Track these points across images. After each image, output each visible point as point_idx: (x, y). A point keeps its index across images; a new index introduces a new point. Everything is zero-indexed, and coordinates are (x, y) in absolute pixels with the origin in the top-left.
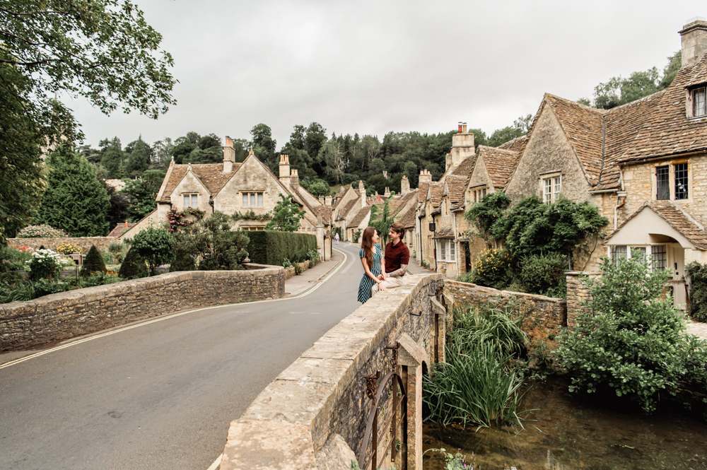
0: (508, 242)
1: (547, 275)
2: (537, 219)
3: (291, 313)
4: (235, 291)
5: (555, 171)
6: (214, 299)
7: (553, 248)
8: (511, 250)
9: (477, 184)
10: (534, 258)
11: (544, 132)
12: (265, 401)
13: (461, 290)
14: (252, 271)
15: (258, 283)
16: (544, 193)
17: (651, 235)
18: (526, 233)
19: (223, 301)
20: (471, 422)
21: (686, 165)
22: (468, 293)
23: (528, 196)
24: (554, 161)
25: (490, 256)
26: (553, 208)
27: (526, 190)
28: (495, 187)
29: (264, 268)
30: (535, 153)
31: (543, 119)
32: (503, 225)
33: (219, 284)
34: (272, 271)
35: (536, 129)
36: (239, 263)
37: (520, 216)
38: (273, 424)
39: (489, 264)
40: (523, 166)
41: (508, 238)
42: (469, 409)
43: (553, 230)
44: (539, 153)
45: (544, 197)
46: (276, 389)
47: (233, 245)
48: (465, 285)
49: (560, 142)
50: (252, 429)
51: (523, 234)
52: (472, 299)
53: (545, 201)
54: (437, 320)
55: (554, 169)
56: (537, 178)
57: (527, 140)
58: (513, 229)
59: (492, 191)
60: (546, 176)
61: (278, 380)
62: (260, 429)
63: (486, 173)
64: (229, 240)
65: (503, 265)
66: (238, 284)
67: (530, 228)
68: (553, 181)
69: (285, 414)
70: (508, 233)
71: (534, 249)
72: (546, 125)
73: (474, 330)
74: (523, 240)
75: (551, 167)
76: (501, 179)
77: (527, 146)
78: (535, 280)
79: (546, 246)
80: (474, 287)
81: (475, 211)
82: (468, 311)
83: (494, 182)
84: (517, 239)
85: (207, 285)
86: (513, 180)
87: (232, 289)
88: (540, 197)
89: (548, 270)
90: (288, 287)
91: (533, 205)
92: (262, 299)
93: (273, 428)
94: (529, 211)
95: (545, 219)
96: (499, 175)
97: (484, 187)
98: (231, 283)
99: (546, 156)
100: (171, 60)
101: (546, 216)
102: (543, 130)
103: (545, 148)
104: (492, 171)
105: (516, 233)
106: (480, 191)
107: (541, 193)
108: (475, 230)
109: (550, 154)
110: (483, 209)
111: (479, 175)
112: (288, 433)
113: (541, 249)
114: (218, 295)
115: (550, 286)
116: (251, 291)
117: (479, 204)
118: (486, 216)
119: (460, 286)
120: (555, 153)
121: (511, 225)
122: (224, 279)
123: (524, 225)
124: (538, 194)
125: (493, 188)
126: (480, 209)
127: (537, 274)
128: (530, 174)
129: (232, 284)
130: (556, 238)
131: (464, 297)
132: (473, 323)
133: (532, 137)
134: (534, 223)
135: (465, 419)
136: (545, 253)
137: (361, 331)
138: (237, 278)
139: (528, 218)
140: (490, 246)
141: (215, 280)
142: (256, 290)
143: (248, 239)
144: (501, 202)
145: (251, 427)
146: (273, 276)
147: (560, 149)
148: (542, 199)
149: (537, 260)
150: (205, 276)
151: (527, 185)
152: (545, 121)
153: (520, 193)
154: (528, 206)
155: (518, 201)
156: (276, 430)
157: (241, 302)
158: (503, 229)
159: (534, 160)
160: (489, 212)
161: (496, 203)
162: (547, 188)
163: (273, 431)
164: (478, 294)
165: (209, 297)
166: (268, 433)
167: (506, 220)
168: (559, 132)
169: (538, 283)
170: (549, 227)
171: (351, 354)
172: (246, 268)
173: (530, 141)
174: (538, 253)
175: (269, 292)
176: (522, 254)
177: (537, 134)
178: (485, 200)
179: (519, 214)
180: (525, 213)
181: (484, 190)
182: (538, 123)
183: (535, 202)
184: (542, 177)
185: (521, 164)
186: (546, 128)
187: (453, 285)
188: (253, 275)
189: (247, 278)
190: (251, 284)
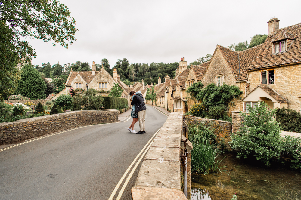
0: (203, 101)
1: (219, 113)
2: (215, 92)
4: (100, 119)
5: (221, 74)
6: (91, 122)
7: (221, 103)
8: (205, 104)
9: (190, 79)
10: (214, 107)
11: (217, 59)
12: (146, 173)
13: (190, 118)
14: (106, 111)
15: (109, 116)
16: (217, 82)
17: (260, 97)
18: (211, 97)
19: (95, 123)
20: (200, 172)
21: (273, 71)
22: (193, 120)
23: (211, 83)
24: (221, 70)
25: (196, 106)
26: (221, 88)
27: (210, 81)
28: (198, 80)
30: (213, 67)
31: (217, 54)
32: (201, 94)
33: (94, 116)
34: (114, 111)
35: (213, 58)
36: (100, 109)
37: (208, 91)
38: (158, 189)
39: (196, 109)
40: (209, 72)
41: (203, 99)
42: (199, 166)
43: (221, 96)
44: (215, 67)
45: (217, 84)
46: (148, 165)
47: (97, 101)
48: (192, 117)
49: (223, 63)
50: (147, 194)
51: (209, 98)
52: (194, 122)
53: (217, 85)
55: (221, 73)
56: (214, 76)
57: (210, 63)
58: (206, 96)
59: (196, 82)
60: (218, 76)
61: (147, 159)
62: (152, 194)
63: (194, 75)
64: (96, 99)
65: (201, 109)
66: (101, 116)
67: (212, 96)
68: (220, 77)
69: (162, 182)
70: (203, 97)
71: (214, 104)
72: (218, 56)
73: (196, 134)
74: (209, 100)
75: (220, 72)
76: (200, 77)
77: (210, 65)
78: (214, 115)
79: (218, 102)
80: (195, 117)
81: (190, 89)
82: (193, 127)
83: (197, 78)
84: (207, 100)
85: (89, 116)
86: (205, 77)
87: (99, 118)
88: (215, 84)
89: (219, 111)
90: (119, 118)
91: (213, 87)
92: (110, 122)
93: (160, 193)
94: (211, 89)
95: (218, 92)
96: (199, 76)
97: (193, 80)
98: (98, 116)
99: (218, 68)
100: (74, 22)
101: (218, 91)
102: (216, 58)
103: (217, 65)
104: (196, 74)
105: (207, 97)
106: (191, 82)
107: (216, 82)
108: (190, 96)
109: (219, 67)
110: (193, 89)
111: (191, 76)
112: (171, 196)
113: (216, 103)
114: (93, 120)
115: (220, 117)
116: (106, 119)
117: (191, 86)
118: (194, 91)
119: (190, 117)
120: (221, 67)
121: (204, 95)
122: (96, 114)
123: (210, 94)
124: (214, 83)
125: (197, 81)
126: (192, 88)
127: (215, 113)
128: (211, 75)
129: (99, 116)
130: (222, 99)
131: (191, 121)
132: (195, 131)
133: (212, 61)
134: (214, 93)
135: (198, 170)
136: (218, 104)
137: (173, 134)
138: (101, 114)
139: (211, 92)
140: (195, 103)
141: (92, 114)
142: (108, 119)
143: (103, 99)
144: (200, 86)
145: (145, 192)
146: (115, 113)
147: (223, 65)
148: (216, 84)
149: (215, 108)
150: (88, 112)
151: (210, 79)
152: (217, 55)
153: (208, 82)
154: (211, 87)
155: (207, 85)
156: (162, 194)
157: (102, 123)
158: (201, 96)
159: (213, 70)
160: (196, 90)
161: (198, 86)
162: (218, 80)
163: (161, 195)
164: (197, 120)
165: (89, 122)
166: (158, 196)
167: (202, 92)
168: (223, 59)
169: (216, 116)
170: (219, 95)
171: (176, 145)
172: (102, 110)
173: (211, 63)
174: (215, 105)
175: (113, 119)
176: (209, 105)
177: (214, 60)
178: (193, 85)
179: (207, 90)
180: (210, 90)
181: (193, 82)
182: (214, 56)
183: (213, 86)
184: (216, 76)
185: (208, 71)
186: (218, 58)
187: (187, 116)
188: (107, 113)
189: (105, 114)
190: (106, 116)
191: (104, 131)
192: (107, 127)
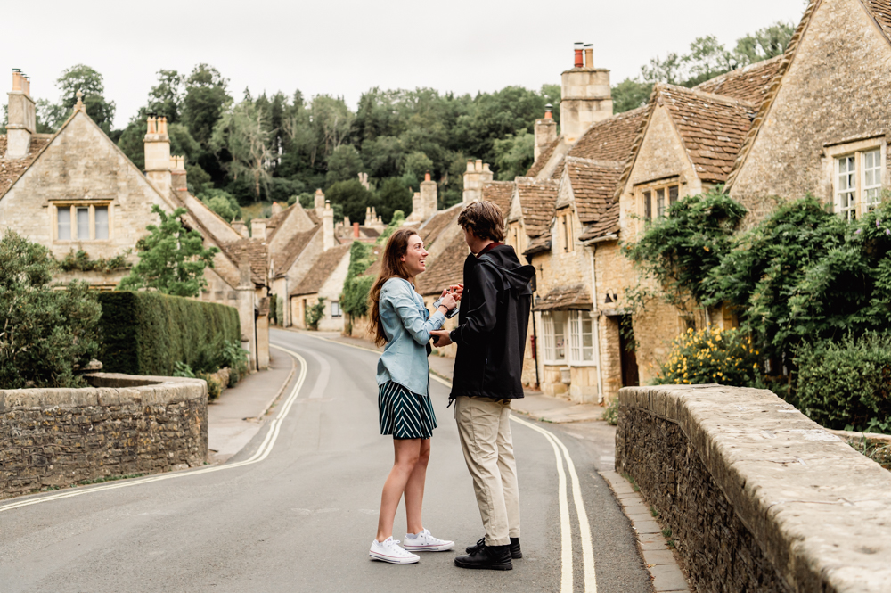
0: (754, 310)
1: (869, 389)
2: (832, 252)
4: (93, 447)
5: (865, 135)
6: (34, 475)
7: (874, 322)
8: (762, 329)
9: (653, 176)
10: (832, 352)
11: (831, 43)
14: (135, 391)
15: (153, 423)
16: (837, 190)
18: (805, 285)
19: (58, 480)
23: (793, 199)
24: (861, 112)
25: (706, 346)
26: (872, 224)
27: (787, 184)
28: (704, 181)
30: (808, 95)
31: (828, 12)
32: (734, 271)
33: (48, 428)
34: (186, 390)
35: (808, 38)
36: (76, 372)
37: (781, 247)
39: (706, 364)
40: (777, 128)
41: (754, 299)
43: (871, 280)
44: (820, 95)
45: (838, 201)
47: (63, 324)
49: (878, 64)
51: (793, 290)
53: (838, 209)
55: (862, 130)
56: (816, 154)
57: (786, 66)
58: (768, 279)
59: (693, 189)
60: (842, 150)
63: (678, 146)
64: (50, 309)
65: (740, 366)
66: (100, 428)
67: (814, 276)
68: (860, 159)
70: (753, 288)
71: (824, 326)
72: (836, 26)
74: (795, 305)
75: (854, 126)
76: (715, 163)
77: (786, 80)
78: (834, 403)
79: (854, 318)
81: (657, 239)
83: (701, 168)
84: (778, 301)
85: (14, 431)
86: (751, 161)
87: (84, 441)
88: (825, 201)
89: (868, 377)
91: (811, 218)
92: (163, 468)
94: (804, 234)
95: (851, 252)
96: (708, 153)
97: (673, 183)
98: (82, 424)
99: (840, 101)
101: (853, 243)
102: (828, 38)
103: (836, 82)
104: (691, 142)
105: (775, 286)
106: (660, 192)
107: (830, 189)
108: (652, 284)
109: (851, 95)
110: (676, 234)
111: (658, 153)
113: (842, 325)
114: (45, 459)
115: (873, 415)
116: (135, 447)
117: (662, 217)
118: (682, 251)
120: (864, 92)
121: (755, 271)
122: (61, 414)
123: (793, 268)
124: (820, 193)
125: (699, 183)
126: (670, 233)
127: (842, 388)
128: (796, 145)
129: (83, 428)
130: (880, 297)
133: (799, 56)
134: (825, 261)
136: (858, 331)
138: (98, 411)
139: (806, 251)
140: (691, 323)
141: (35, 416)
142: (147, 443)
143: (98, 307)
144: (723, 215)
146: (189, 403)
147: (877, 81)
148: (832, 204)
149: (838, 352)
150: (7, 404)
151: (790, 171)
152: (832, 16)
153: (772, 192)
154: (799, 223)
155: (767, 213)
157: (108, 478)
158: (732, 278)
159: (807, 112)
160: (694, 240)
161: (709, 218)
162: (842, 179)
165: (20, 469)
167: (744, 257)
168: (874, 41)
169: (842, 408)
170: (860, 270)
172: (94, 382)
173: (794, 68)
174: (837, 335)
175: (181, 447)
176: (795, 339)
177: (811, 51)
178: (675, 213)
179: (777, 241)
180: (793, 240)
181: (674, 191)
182: (813, 24)
183: (813, 213)
184: (830, 152)
185: (769, 123)
186: (837, 34)
188: (139, 401)
189: (124, 410)
190: (135, 427)
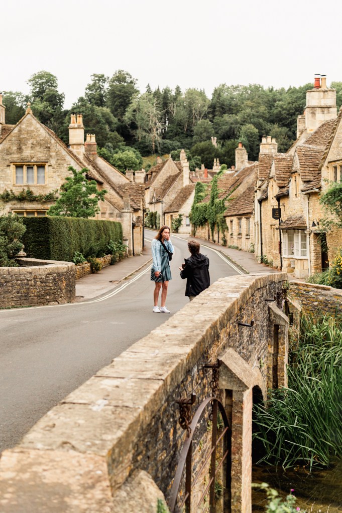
3: (84, 322)
4: (5, 293)
12: (48, 428)
13: (311, 293)
15: (38, 283)
20: (320, 465)
22: (321, 298)
29: (46, 264)
34: (57, 268)
36: (10, 257)
38: (58, 454)
42: (317, 448)
46: (62, 414)
48: (318, 288)
50: (30, 460)
52: (326, 306)
54: (277, 333)
61: (64, 403)
62: (41, 460)
66: (9, 284)
69: (74, 443)
73: (328, 347)
80: (329, 290)
82: (321, 322)
90: (80, 288)
92: (43, 304)
93: (57, 459)
112: (77, 464)
116: (28, 293)
119: (310, 289)
131: (316, 304)
132: (327, 337)
135: (312, 460)
137: (175, 345)
138: (9, 277)
142: (35, 291)
145: (29, 457)
146: (59, 274)
156: (61, 461)
157: (13, 307)
163: (58, 462)
164: (334, 299)
166: (51, 464)
171: (161, 372)
172: (21, 264)
175: (54, 294)
187: (301, 287)
188: (30, 273)
189: (22, 277)
190: (28, 284)
191: (9, 334)
192: (23, 320)
